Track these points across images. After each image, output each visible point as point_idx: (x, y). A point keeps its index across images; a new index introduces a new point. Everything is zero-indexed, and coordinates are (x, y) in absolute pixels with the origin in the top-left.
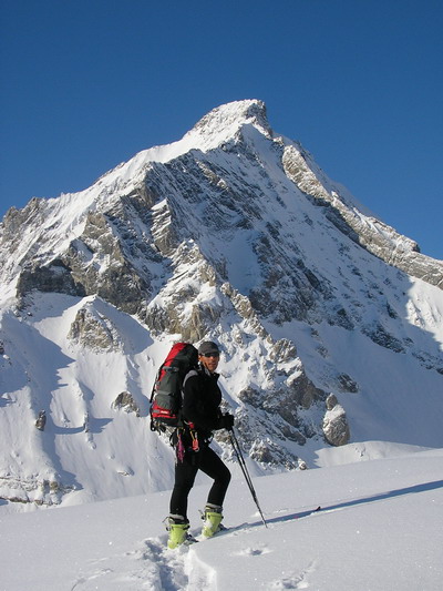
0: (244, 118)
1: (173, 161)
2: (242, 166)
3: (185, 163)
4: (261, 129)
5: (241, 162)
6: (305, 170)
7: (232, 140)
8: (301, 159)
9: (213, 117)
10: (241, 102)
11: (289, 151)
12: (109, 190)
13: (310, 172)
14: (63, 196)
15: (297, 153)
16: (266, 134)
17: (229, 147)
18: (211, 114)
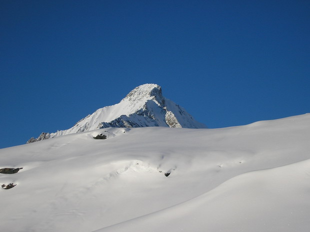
0: (149, 96)
1: (113, 121)
2: (146, 122)
3: (118, 122)
4: (157, 102)
5: (146, 120)
6: (176, 124)
7: (142, 109)
8: (175, 118)
9: (136, 92)
10: (150, 84)
11: (169, 114)
12: (82, 129)
13: (179, 124)
14: (58, 132)
15: (173, 115)
16: (159, 105)
17: (141, 113)
18: (135, 90)
